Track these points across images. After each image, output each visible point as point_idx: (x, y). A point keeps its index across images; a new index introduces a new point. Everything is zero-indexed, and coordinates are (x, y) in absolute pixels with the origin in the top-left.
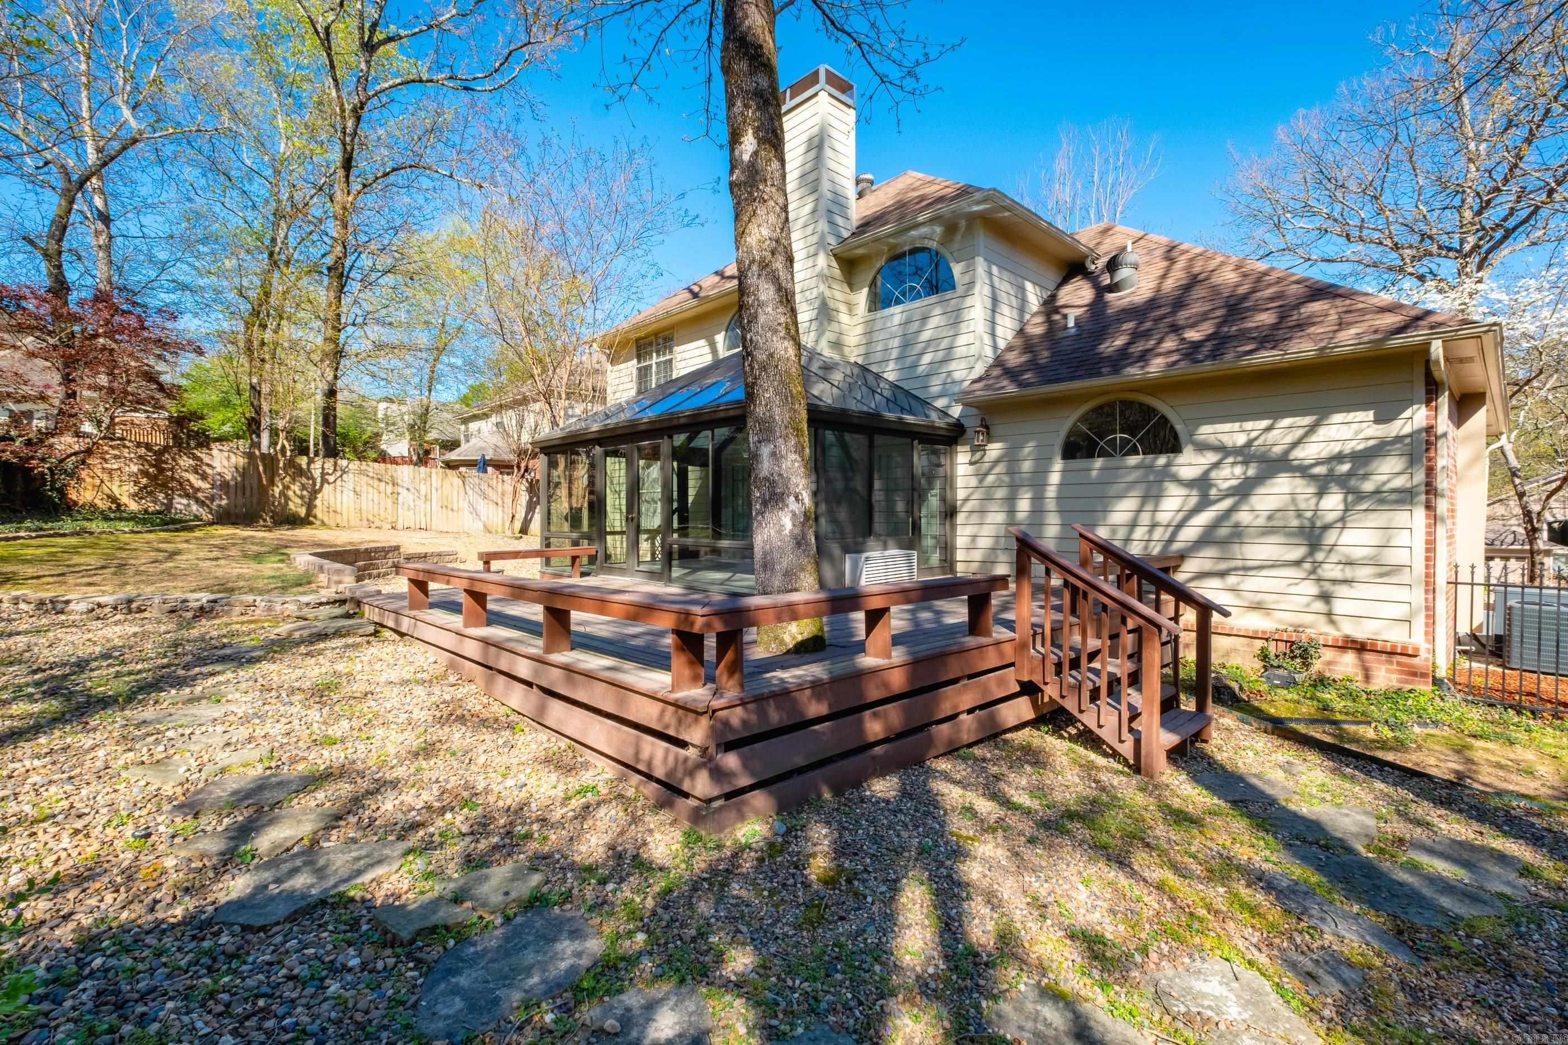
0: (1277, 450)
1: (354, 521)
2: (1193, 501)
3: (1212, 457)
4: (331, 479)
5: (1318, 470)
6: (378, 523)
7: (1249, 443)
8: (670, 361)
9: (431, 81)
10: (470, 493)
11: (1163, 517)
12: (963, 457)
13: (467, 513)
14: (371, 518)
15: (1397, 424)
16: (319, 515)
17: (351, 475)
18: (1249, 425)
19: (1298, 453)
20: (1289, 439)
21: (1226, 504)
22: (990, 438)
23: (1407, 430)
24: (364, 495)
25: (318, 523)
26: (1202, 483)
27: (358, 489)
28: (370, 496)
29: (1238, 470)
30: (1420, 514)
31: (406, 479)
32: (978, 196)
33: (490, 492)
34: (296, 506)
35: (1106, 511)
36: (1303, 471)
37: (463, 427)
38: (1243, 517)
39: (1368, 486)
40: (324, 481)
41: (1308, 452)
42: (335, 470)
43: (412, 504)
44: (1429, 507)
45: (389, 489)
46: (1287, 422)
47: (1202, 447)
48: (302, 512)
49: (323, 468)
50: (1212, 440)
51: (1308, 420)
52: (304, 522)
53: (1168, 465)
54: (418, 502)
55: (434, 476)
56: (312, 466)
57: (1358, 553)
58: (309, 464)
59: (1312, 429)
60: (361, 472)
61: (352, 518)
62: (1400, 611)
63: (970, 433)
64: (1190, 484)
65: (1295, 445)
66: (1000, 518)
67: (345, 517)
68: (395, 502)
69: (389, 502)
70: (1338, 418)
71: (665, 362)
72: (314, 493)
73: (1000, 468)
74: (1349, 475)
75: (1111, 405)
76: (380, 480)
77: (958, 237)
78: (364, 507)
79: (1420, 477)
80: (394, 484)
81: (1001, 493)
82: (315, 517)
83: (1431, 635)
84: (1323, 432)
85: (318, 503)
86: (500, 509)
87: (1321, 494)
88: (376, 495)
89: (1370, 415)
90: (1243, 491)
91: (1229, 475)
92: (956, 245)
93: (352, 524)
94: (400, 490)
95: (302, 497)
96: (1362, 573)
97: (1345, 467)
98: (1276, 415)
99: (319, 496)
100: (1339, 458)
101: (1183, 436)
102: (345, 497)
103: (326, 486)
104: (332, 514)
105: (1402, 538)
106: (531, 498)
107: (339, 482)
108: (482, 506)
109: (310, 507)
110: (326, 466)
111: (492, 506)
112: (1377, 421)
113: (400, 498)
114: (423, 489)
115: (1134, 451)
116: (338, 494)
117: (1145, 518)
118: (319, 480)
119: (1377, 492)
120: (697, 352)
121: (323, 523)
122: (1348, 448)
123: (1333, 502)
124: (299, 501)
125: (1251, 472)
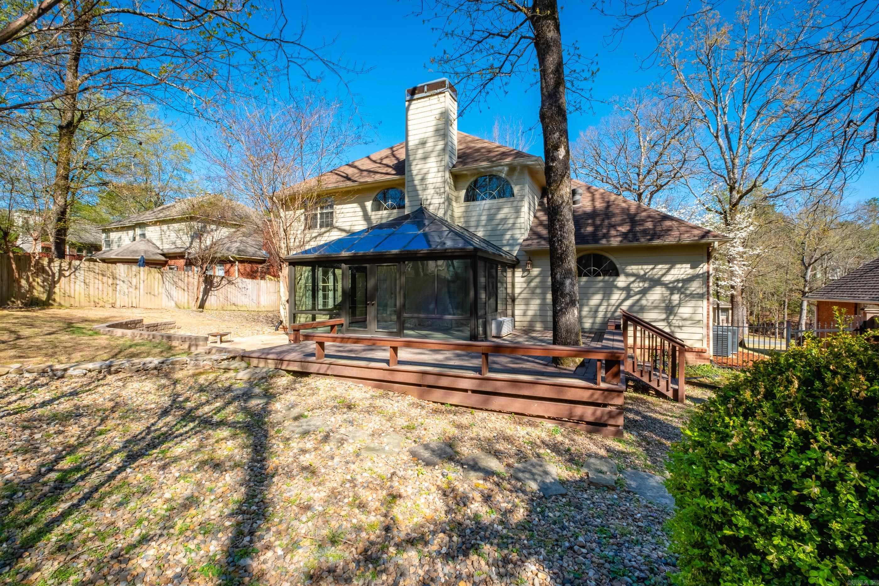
0: (656, 277)
1: (84, 302)
2: (623, 296)
3: (632, 279)
4: (67, 274)
5: (671, 285)
6: (101, 304)
7: (645, 274)
8: (332, 213)
9: (141, 14)
10: (167, 283)
11: (612, 302)
12: (519, 273)
13: (164, 296)
14: (97, 300)
15: (698, 269)
16: (58, 299)
17: (82, 272)
18: (645, 267)
19: (663, 279)
20: (660, 273)
21: (637, 297)
22: (533, 266)
23: (701, 272)
24: (91, 285)
25: (56, 304)
26: (627, 289)
27: (87, 281)
28: (96, 286)
29: (641, 284)
30: (705, 302)
31: (123, 275)
32: (534, 159)
33: (180, 283)
34: (39, 293)
35: (589, 299)
36: (665, 285)
37: (104, 235)
38: (644, 302)
39: (688, 292)
40: (61, 275)
41: (668, 278)
42: (70, 268)
43: (126, 291)
44: (708, 299)
45: (110, 281)
46: (660, 266)
47: (627, 275)
48: (44, 297)
49: (60, 266)
50: (631, 272)
51: (667, 266)
52: (45, 304)
53: (614, 281)
54: (131, 290)
55: (142, 273)
56: (52, 265)
57: (685, 316)
58: (49, 263)
59: (669, 270)
60: (89, 270)
61: (82, 300)
62: (699, 337)
63: (522, 263)
64: (623, 289)
65: (663, 275)
66: (538, 302)
67: (77, 299)
68: (115, 290)
69: (110, 289)
70: (678, 266)
71: (327, 213)
72: (54, 284)
73: (537, 280)
74: (682, 287)
75: (589, 255)
76: (103, 275)
77: (516, 174)
78: (91, 293)
79: (705, 290)
80: (114, 278)
81: (538, 291)
82: (54, 300)
83: (708, 344)
84: (673, 271)
85: (56, 290)
86: (186, 293)
87: (672, 294)
88: (101, 285)
89: (689, 266)
90: (644, 292)
91: (637, 286)
92: (515, 178)
93: (82, 304)
94: (118, 282)
95: (43, 287)
96: (688, 323)
97: (680, 285)
98: (656, 264)
99: (57, 285)
100: (678, 281)
101: (620, 271)
102: (77, 287)
103: (63, 278)
104: (67, 298)
105: (700, 310)
106: (206, 287)
107: (73, 276)
108: (175, 292)
109: (50, 293)
110: (63, 265)
111: (181, 292)
112: (691, 268)
113: (118, 287)
114: (134, 281)
115: (599, 275)
116: (72, 285)
117: (605, 303)
118: (57, 275)
119: (691, 294)
120: (352, 210)
121: (60, 305)
122: (681, 277)
123: (676, 297)
124: (42, 290)
125: (646, 285)
